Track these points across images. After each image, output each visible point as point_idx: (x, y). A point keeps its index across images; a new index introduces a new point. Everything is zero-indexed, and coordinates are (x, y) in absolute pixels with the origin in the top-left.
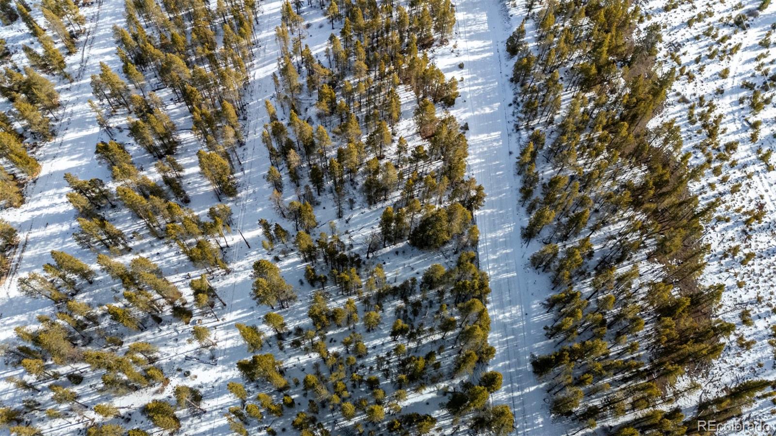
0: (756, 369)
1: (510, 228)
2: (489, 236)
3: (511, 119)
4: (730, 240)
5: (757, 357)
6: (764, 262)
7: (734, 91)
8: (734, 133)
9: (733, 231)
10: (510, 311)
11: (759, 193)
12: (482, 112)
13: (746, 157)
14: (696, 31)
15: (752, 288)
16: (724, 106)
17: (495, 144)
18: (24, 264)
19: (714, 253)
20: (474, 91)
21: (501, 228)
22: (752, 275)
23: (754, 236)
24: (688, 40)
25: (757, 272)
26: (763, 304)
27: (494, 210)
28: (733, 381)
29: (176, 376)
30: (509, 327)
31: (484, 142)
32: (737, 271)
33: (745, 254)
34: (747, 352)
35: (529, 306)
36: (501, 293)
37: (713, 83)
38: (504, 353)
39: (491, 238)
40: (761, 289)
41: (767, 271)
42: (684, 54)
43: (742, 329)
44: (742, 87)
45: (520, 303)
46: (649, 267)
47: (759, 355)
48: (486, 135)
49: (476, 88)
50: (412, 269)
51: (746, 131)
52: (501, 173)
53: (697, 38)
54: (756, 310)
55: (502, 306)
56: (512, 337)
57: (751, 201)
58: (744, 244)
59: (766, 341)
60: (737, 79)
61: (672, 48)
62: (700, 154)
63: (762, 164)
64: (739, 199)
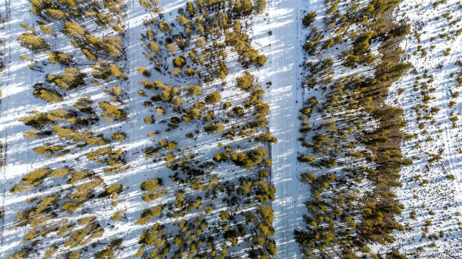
0: (411, 241)
1: (291, 152)
2: (278, 156)
3: (300, 77)
4: (417, 171)
5: (413, 235)
6: (433, 185)
7: (450, 66)
8: (440, 100)
9: (420, 166)
10: (286, 200)
11: (443, 142)
12: (282, 71)
13: (442, 117)
14: (438, 12)
15: (422, 199)
16: (440, 78)
17: (288, 95)
18: (9, 158)
19: (406, 178)
20: (278, 53)
21: (286, 152)
22: (423, 192)
23: (431, 170)
24: (430, 20)
25: (427, 190)
26: (425, 208)
27: (283, 140)
28: (397, 246)
29: (107, 227)
30: (285, 209)
31: (281, 94)
32: (415, 189)
33: (423, 180)
34: (409, 232)
35: (297, 198)
36: (282, 190)
37: (437, 59)
38: (280, 222)
39: (280, 158)
40: (426, 200)
41: (432, 190)
42: (424, 33)
43: (409, 220)
44: (455, 64)
45: (292, 196)
46: (367, 183)
47: (414, 234)
48: (282, 88)
49: (279, 51)
50: (233, 171)
51: (448, 99)
52: (289, 115)
53: (437, 19)
54: (420, 211)
55: (282, 197)
56: (286, 214)
57: (436, 147)
58: (424, 174)
59: (420, 228)
60: (454, 56)
61: (418, 27)
62: (414, 113)
63: (451, 123)
64: (430, 145)
